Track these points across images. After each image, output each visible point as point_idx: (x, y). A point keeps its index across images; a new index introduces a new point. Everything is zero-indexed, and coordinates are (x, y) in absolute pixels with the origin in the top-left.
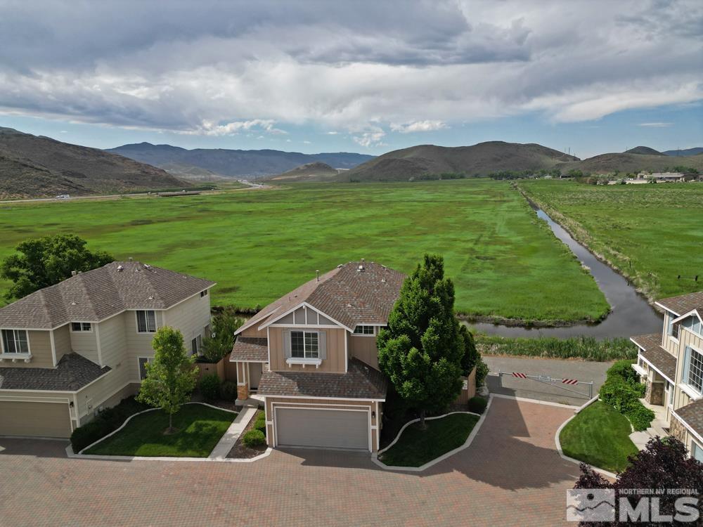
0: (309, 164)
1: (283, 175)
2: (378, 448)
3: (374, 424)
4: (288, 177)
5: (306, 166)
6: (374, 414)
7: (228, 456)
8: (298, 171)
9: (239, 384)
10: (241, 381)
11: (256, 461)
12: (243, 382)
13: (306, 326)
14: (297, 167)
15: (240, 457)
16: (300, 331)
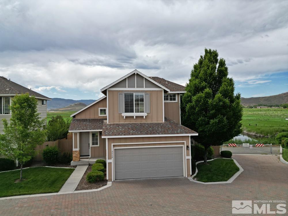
0: (76, 103)
1: (64, 108)
2: (191, 174)
3: (188, 155)
4: (66, 109)
5: (75, 104)
6: (188, 147)
7: (76, 190)
8: (71, 106)
9: (74, 150)
10: (76, 147)
11: (102, 190)
12: (77, 148)
13: (136, 89)
14: (71, 105)
15: (87, 189)
16: (132, 92)
